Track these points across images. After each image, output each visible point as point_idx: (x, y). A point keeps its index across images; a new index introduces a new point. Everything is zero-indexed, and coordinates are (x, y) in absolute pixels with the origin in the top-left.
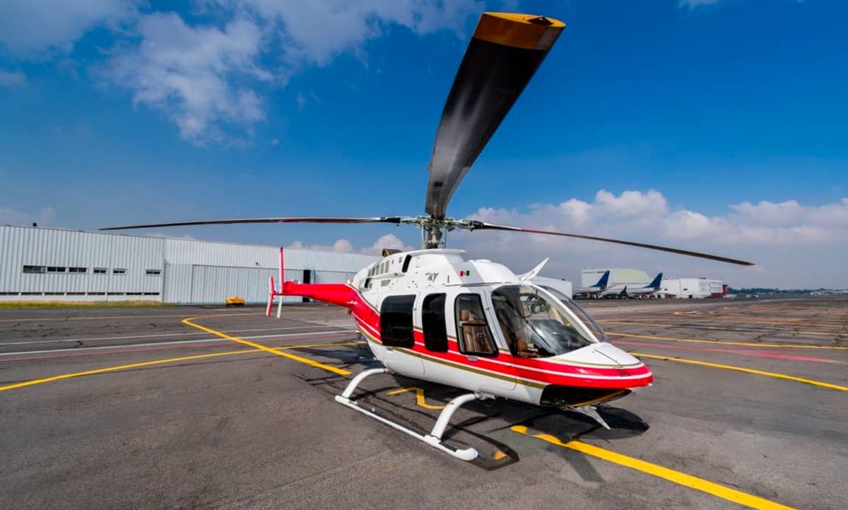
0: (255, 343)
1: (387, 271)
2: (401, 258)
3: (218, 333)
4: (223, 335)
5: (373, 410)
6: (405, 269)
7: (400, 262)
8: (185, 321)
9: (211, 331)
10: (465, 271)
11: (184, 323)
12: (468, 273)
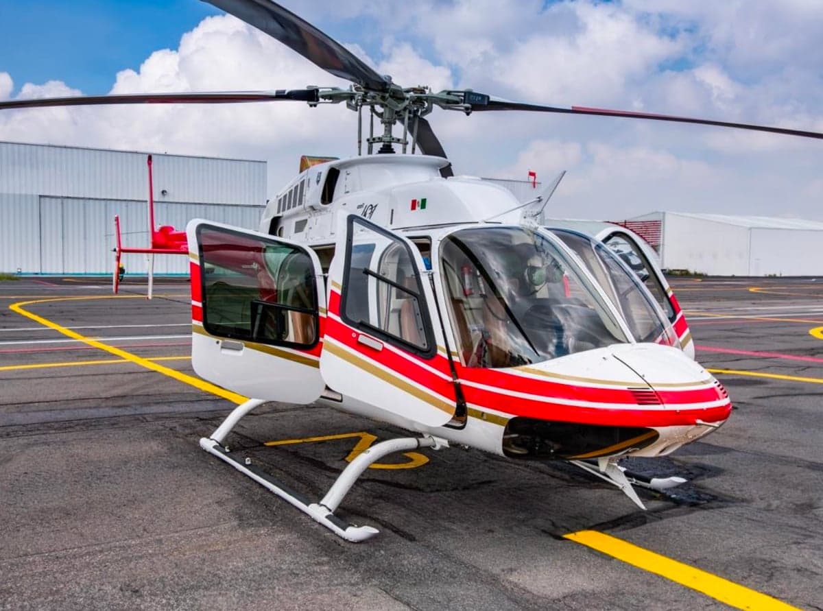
0: (120, 348)
1: (300, 203)
2: (320, 175)
3: (63, 330)
4: (70, 333)
5: (248, 463)
6: (327, 196)
7: (318, 182)
8: (15, 307)
9: (52, 326)
10: (419, 200)
11: (13, 311)
12: (423, 206)
